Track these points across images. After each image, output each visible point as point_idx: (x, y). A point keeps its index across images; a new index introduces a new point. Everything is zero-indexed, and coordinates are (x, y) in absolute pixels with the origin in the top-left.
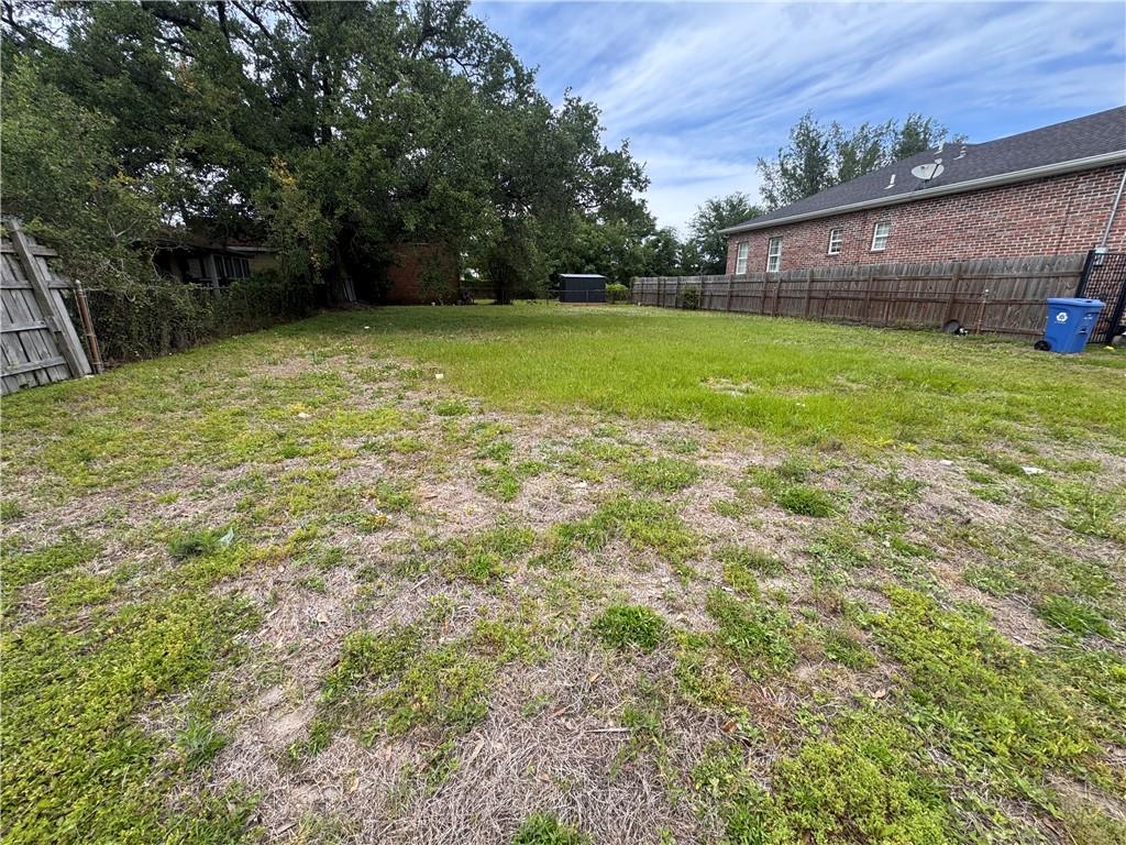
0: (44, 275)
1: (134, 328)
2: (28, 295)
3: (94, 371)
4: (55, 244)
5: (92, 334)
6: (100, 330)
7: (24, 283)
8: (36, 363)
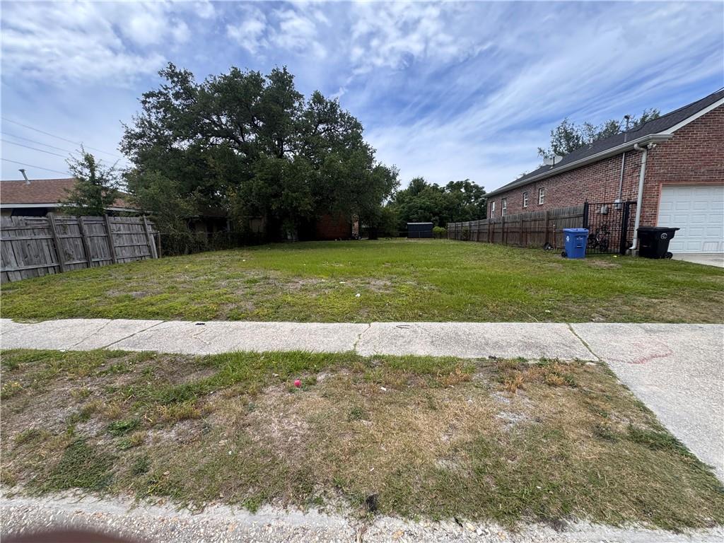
0: (149, 229)
1: (175, 246)
2: (144, 236)
3: (158, 257)
4: (154, 221)
5: (160, 247)
6: (163, 245)
7: (144, 232)
8: (142, 254)
